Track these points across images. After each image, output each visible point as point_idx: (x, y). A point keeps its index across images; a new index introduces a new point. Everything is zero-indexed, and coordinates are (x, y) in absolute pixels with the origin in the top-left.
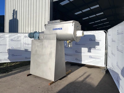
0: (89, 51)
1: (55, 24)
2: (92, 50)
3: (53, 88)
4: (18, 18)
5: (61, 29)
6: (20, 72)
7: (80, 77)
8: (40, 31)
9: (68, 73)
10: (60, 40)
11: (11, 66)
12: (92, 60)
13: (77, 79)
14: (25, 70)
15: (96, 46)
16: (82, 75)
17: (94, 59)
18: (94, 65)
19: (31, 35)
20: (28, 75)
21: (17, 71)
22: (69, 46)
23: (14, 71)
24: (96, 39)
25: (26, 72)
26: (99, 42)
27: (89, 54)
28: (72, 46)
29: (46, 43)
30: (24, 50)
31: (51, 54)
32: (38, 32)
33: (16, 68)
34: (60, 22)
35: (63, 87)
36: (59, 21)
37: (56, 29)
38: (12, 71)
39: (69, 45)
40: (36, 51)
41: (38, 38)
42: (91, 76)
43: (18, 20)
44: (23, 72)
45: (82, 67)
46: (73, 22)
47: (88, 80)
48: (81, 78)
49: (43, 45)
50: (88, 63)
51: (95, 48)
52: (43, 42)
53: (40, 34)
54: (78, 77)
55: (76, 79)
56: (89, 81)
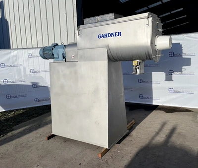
0: (169, 78)
1: (103, 23)
2: (175, 76)
3: (109, 163)
4: (7, 17)
5: (120, 34)
6: (30, 131)
7: (157, 133)
9: (130, 127)
10: (116, 60)
11: (7, 120)
12: (174, 96)
13: (153, 138)
14: (39, 127)
15: (183, 67)
16: (160, 130)
17: (179, 95)
18: (180, 106)
19: (47, 53)
20: (49, 138)
21: (24, 130)
22: (138, 72)
23: (16, 129)
24: (184, 51)
26: (190, 59)
27: (169, 84)
29: (83, 68)
30: (30, 84)
32: (59, 44)
33: (18, 123)
34: (115, 18)
35: (130, 160)
36: (111, 15)
37: (106, 36)
38: (13, 130)
39: (138, 70)
40: (62, 87)
41: (64, 57)
42: (178, 131)
43: (8, 20)
44: (37, 131)
45: (154, 112)
46: (148, 17)
47: (176, 140)
48: (159, 135)
49: (76, 72)
50: (165, 102)
51: (180, 70)
52: (75, 66)
53: (67, 49)
54: (154, 134)
55: (150, 138)
56: (178, 142)
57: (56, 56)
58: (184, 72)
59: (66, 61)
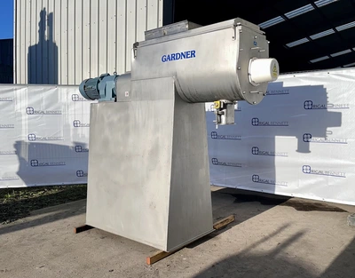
0: (303, 148)
1: (171, 37)
2: (315, 144)
3: (161, 273)
4: (56, 39)
6: (56, 218)
7: (266, 239)
8: (121, 72)
9: (221, 226)
11: (26, 201)
12: (313, 180)
13: (254, 246)
15: (328, 129)
16: (275, 234)
17: (320, 178)
18: (321, 199)
20: (79, 230)
21: (46, 217)
22: (224, 122)
23: (34, 215)
24: (330, 100)
25: (76, 221)
26: (340, 114)
28: (231, 120)
29: (138, 110)
31: (155, 152)
32: (112, 74)
33: (42, 206)
34: (190, 29)
35: (197, 272)
36: (184, 24)
37: (174, 57)
38: (29, 215)
39: (223, 117)
40: (106, 143)
41: (114, 95)
42: (304, 238)
43: (58, 44)
44: (66, 220)
46: (235, 26)
47: (295, 251)
48: (267, 242)
49: (127, 119)
52: (127, 108)
53: (119, 82)
54: (259, 239)
55: (249, 244)
56: (296, 254)
57: (102, 92)
58: (329, 137)
59: (116, 101)
